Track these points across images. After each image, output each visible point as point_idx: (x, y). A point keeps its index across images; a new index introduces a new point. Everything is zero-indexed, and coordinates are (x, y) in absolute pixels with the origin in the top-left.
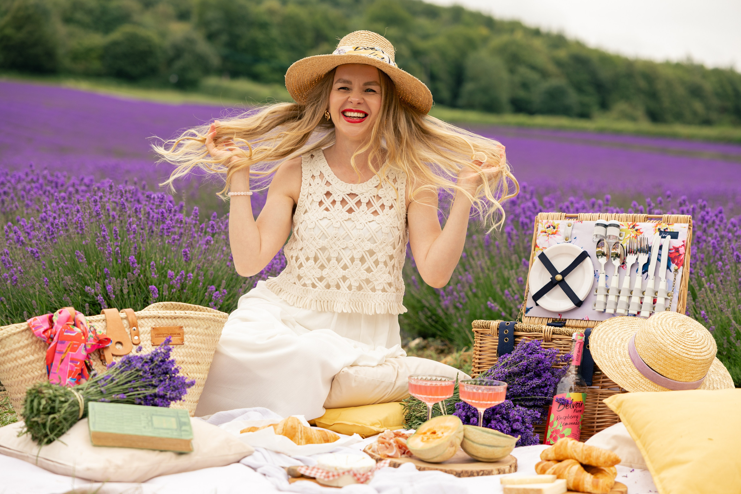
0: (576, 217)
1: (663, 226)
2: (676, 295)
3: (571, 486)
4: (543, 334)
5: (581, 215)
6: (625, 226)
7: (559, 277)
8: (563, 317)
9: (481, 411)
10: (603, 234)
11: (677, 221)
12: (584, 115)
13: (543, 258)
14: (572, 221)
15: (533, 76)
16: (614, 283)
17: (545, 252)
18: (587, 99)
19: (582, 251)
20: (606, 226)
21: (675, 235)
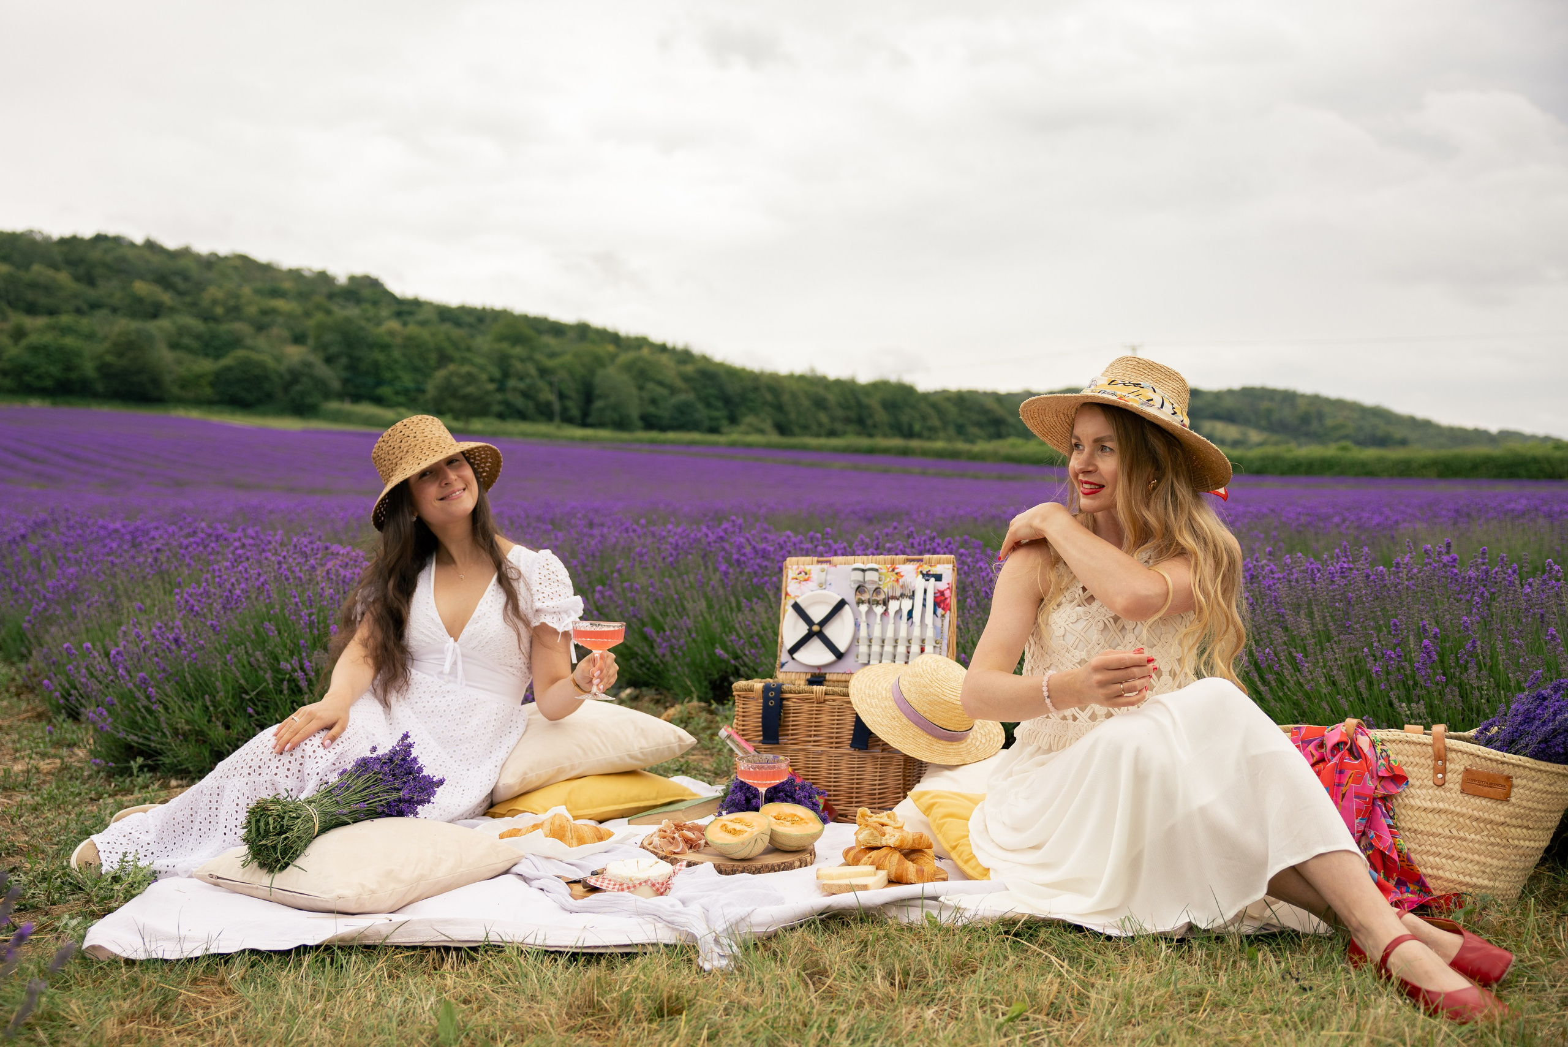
0: (829, 562)
1: (926, 568)
2: (945, 642)
3: (893, 877)
4: (814, 696)
5: (835, 559)
6: (884, 569)
7: (816, 628)
8: (823, 671)
9: (763, 790)
10: (861, 579)
11: (939, 562)
12: (714, 430)
13: (797, 607)
14: (825, 566)
15: (659, 390)
16: (877, 633)
17: (798, 601)
18: (716, 414)
19: (839, 598)
20: (863, 571)
21: (938, 578)
